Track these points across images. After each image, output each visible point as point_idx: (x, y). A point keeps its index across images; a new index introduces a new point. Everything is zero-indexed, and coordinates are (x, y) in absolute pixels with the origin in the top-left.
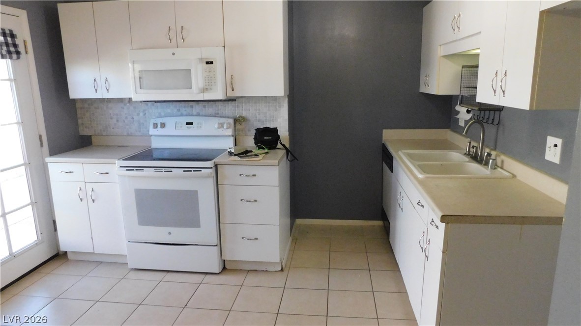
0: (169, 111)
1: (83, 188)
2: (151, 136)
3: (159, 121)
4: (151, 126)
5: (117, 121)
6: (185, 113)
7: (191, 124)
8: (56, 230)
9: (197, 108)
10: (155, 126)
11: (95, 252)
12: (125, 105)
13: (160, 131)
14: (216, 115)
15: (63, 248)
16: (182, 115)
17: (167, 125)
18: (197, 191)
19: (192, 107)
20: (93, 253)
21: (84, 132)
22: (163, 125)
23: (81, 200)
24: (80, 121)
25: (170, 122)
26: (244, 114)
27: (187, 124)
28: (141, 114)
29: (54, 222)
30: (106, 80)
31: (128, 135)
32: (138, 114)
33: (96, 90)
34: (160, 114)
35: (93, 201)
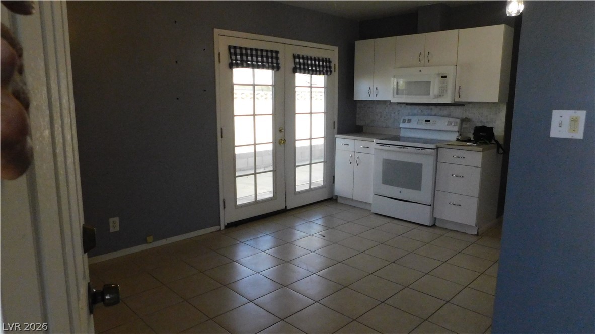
0: (415, 111)
1: (353, 156)
2: (401, 128)
3: (407, 118)
4: (402, 121)
5: (381, 117)
6: (426, 113)
7: (429, 121)
8: (334, 182)
9: (435, 110)
10: (404, 121)
11: (354, 199)
12: (387, 106)
13: (407, 125)
14: (449, 116)
15: (336, 193)
16: (424, 115)
17: (412, 121)
18: (422, 165)
19: (431, 109)
20: (352, 200)
21: (359, 123)
22: (409, 121)
23: (351, 163)
24: (358, 116)
25: (415, 119)
26: (470, 116)
27: (426, 121)
28: (396, 113)
29: (334, 177)
30: (377, 88)
31: (386, 127)
32: (395, 113)
33: (370, 95)
34: (409, 113)
35: (358, 165)
